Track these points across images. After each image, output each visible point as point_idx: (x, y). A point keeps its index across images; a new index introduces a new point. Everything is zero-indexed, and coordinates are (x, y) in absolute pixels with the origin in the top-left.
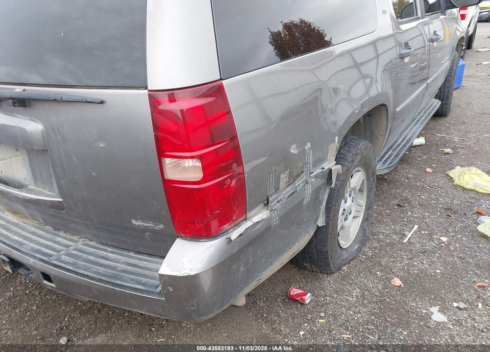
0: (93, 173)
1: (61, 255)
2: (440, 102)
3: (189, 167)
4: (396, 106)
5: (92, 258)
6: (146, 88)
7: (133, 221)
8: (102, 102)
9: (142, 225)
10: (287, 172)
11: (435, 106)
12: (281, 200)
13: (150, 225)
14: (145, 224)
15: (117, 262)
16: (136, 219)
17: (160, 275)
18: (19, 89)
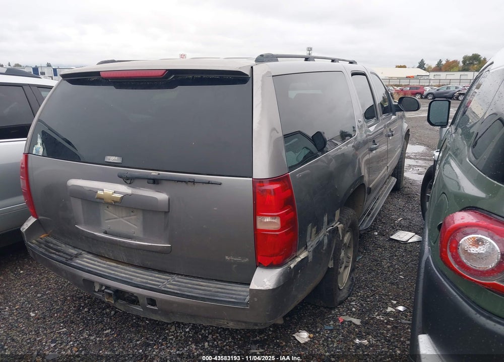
0: (204, 226)
1: (165, 284)
2: (396, 180)
3: (266, 222)
4: (369, 184)
5: (190, 286)
6: (251, 177)
7: (227, 258)
8: (220, 184)
9: (233, 260)
10: (315, 228)
11: (393, 183)
12: (313, 245)
13: (239, 259)
14: (235, 259)
15: (210, 287)
16: (229, 256)
17: (250, 289)
18: (154, 173)
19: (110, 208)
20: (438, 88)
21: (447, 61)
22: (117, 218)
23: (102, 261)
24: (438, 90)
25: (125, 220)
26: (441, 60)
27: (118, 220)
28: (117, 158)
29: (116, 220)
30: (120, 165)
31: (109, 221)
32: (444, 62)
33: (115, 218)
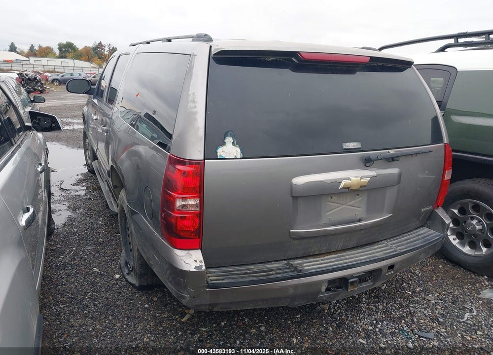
9: (425, 210)
13: (428, 208)
16: (423, 208)
18: (392, 152)
19: (333, 198)
20: (62, 75)
21: (40, 47)
22: (340, 206)
23: (315, 259)
24: (62, 76)
25: (349, 205)
26: (32, 45)
27: (341, 207)
28: (356, 144)
29: (339, 208)
30: (360, 150)
31: (332, 211)
32: (36, 48)
33: (338, 207)
